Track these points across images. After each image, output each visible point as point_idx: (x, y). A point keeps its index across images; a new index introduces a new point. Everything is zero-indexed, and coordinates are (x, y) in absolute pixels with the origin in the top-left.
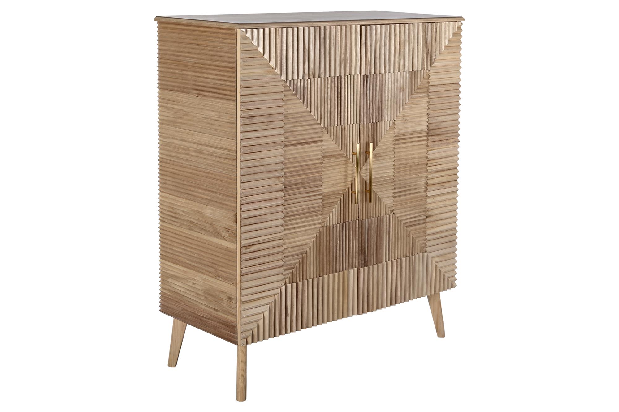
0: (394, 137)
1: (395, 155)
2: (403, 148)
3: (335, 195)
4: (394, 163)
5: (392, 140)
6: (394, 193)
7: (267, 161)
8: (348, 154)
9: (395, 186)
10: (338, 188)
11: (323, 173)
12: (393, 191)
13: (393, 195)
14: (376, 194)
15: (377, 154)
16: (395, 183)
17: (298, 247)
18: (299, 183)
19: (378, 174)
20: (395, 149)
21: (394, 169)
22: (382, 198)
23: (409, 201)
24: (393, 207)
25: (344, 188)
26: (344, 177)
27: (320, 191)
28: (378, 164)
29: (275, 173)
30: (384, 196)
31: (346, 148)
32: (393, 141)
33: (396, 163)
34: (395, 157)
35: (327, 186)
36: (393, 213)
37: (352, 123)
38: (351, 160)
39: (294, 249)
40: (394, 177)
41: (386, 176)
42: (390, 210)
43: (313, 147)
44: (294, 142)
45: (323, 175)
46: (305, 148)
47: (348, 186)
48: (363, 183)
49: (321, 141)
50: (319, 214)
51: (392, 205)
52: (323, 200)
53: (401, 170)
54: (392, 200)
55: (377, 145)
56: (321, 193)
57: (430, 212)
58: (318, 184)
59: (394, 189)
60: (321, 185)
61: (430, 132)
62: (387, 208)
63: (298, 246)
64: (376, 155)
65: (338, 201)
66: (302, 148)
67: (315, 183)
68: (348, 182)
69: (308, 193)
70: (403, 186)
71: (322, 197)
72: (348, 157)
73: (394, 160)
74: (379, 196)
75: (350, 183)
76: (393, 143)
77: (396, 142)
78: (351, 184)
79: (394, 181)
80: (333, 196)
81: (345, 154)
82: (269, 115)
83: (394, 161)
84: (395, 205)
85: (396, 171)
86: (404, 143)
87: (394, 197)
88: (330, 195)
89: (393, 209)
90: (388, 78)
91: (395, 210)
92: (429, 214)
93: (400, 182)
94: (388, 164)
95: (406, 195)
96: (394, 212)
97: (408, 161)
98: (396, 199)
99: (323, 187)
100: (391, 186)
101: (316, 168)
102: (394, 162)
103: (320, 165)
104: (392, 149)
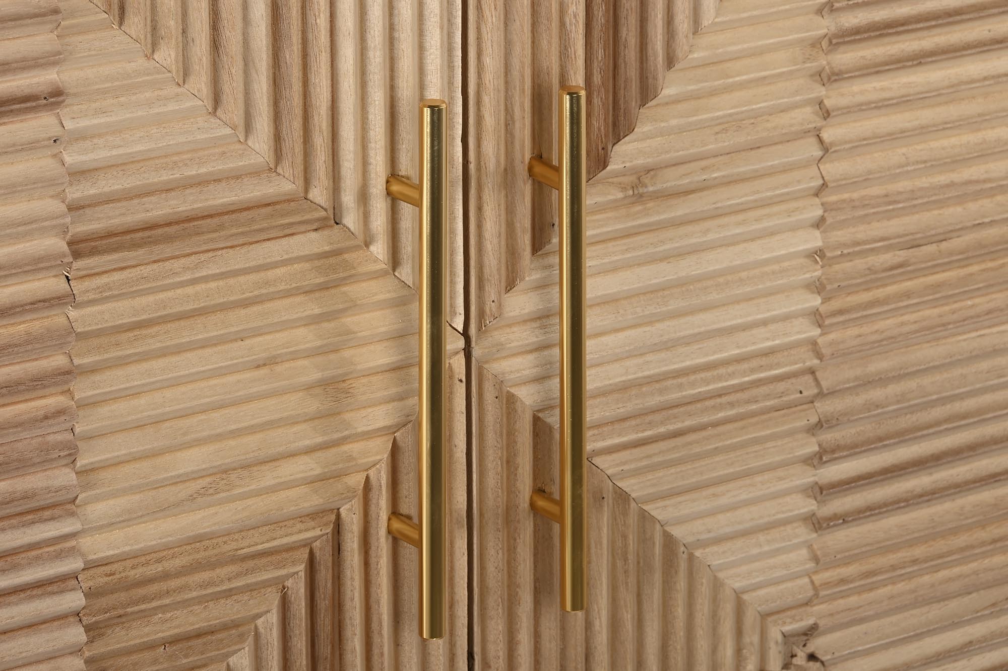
0: (820, 11)
1: (833, 169)
2: (903, 102)
4: (814, 240)
5: (802, 40)
6: (821, 490)
8: (349, 199)
9: (829, 437)
11: (83, 389)
12: (809, 476)
13: (808, 506)
14: (644, 516)
15: (649, 170)
16: (826, 407)
19: (668, 346)
20: (827, 114)
21: (818, 287)
22: (704, 544)
23: (962, 540)
24: (807, 603)
25: (314, 501)
26: (313, 405)
27: (59, 556)
28: (665, 258)
30: (723, 523)
31: (320, 141)
32: (815, 44)
33: (840, 235)
34: (824, 185)
35: (137, 497)
36: (812, 657)
38: (379, 249)
40: (820, 356)
41: (739, 360)
42: (775, 633)
45: (83, 405)
47: (356, 480)
48: (510, 436)
51: (801, 587)
52: (88, 629)
53: (891, 289)
54: (804, 552)
55: (647, 93)
56: (73, 564)
59: (820, 458)
60: (71, 496)
62: (750, 618)
65: (259, 616)
68: (354, 448)
70: (904, 422)
71: (74, 600)
72: (351, 220)
73: (820, 212)
74: (677, 532)
75: (379, 451)
76: (813, 65)
77: (846, 57)
78: (385, 456)
79: (821, 395)
80: (206, 575)
81: (319, 194)
83: (819, 224)
84: (822, 593)
85: (835, 304)
86: (919, 59)
87: (818, 524)
88: (166, 576)
89: (811, 621)
91: (825, 633)
93: (876, 394)
94: (757, 251)
96: (817, 645)
97: (953, 214)
98: (841, 537)
99: (89, 508)
100: (791, 433)
102: (817, 233)
103: (56, 319)
104: (805, 116)
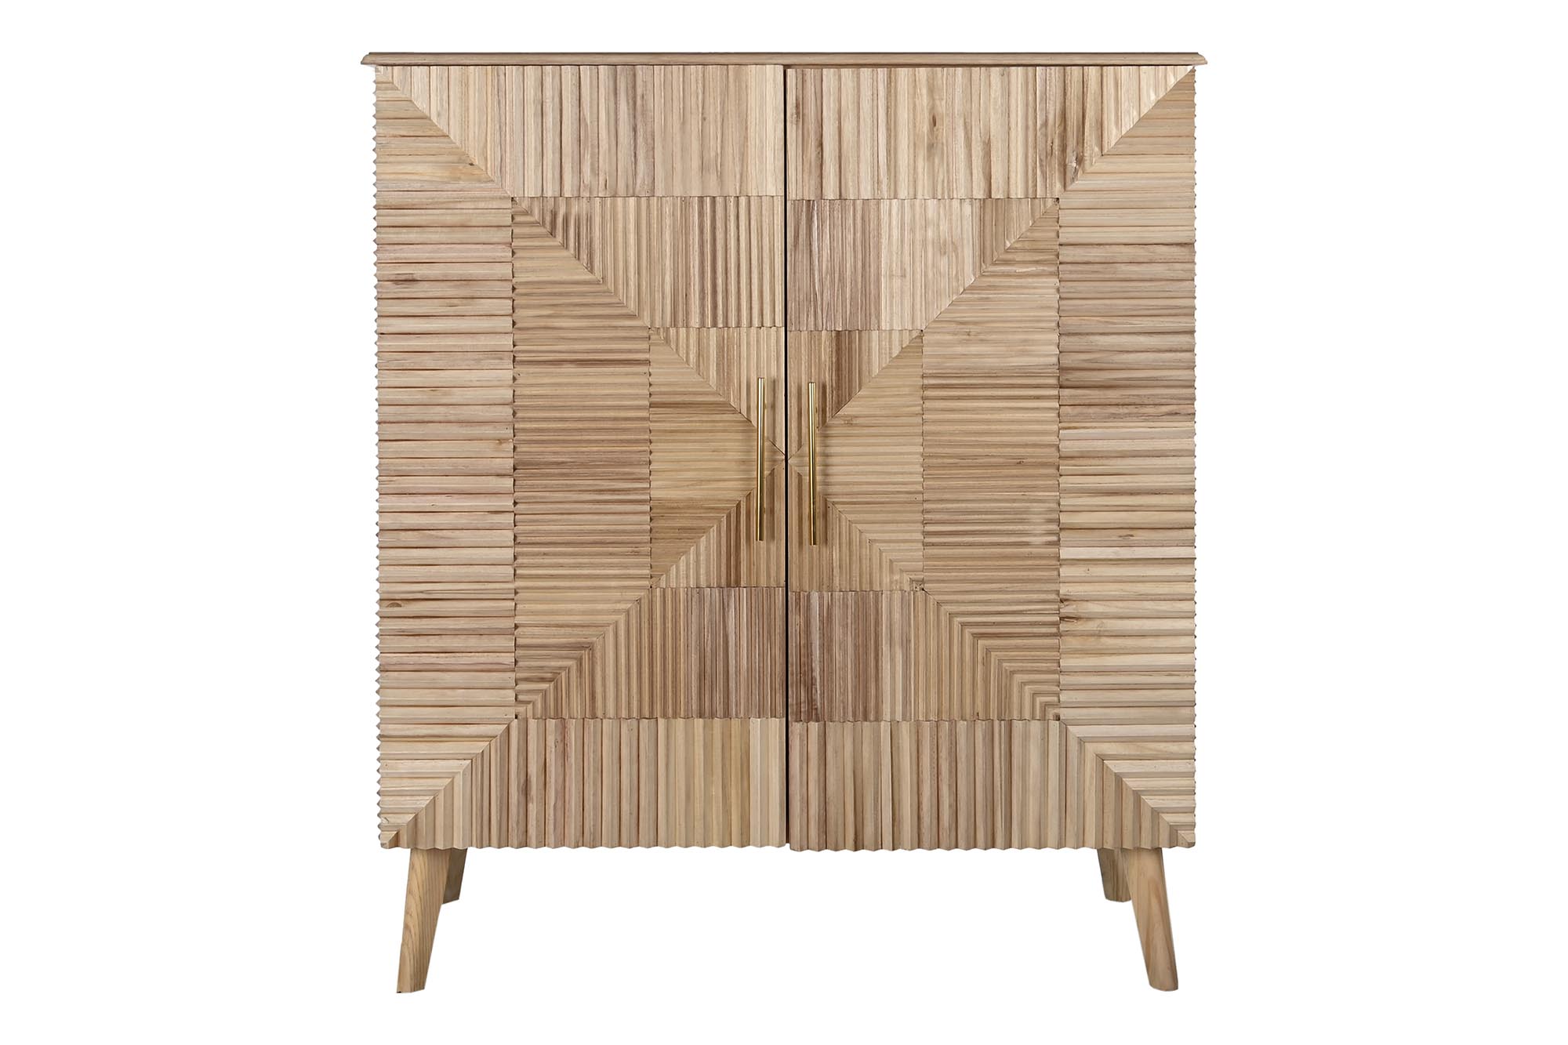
0: (920, 377)
1: (928, 428)
2: (956, 410)
3: (698, 511)
4: (922, 450)
5: (913, 385)
6: (928, 533)
7: (457, 396)
8: (744, 407)
9: (931, 516)
10: (711, 492)
11: (654, 447)
12: (922, 528)
13: (923, 538)
16: (927, 506)
17: (567, 629)
18: (567, 462)
20: (925, 410)
21: (924, 465)
22: (879, 542)
24: (920, 571)
25: (730, 496)
27: (640, 494)
29: (483, 428)
30: (885, 537)
31: (735, 388)
32: (920, 388)
33: (931, 450)
34: (924, 433)
35: (667, 483)
36: (922, 590)
37: (756, 322)
39: (554, 630)
40: (923, 488)
42: (907, 578)
43: (613, 374)
44: (552, 356)
45: (653, 451)
46: (586, 375)
49: (647, 362)
50: (637, 554)
51: (917, 565)
52: (649, 517)
53: (952, 471)
54: (920, 553)
56: (646, 497)
57: (1074, 606)
58: (633, 474)
59: (927, 521)
60: (646, 477)
61: (1065, 377)
62: (896, 571)
63: (568, 626)
64: (850, 422)
65: (710, 528)
66: (578, 375)
67: (627, 470)
69: (601, 491)
71: (646, 508)
72: (744, 413)
73: (922, 441)
74: (866, 535)
76: (920, 394)
77: (932, 393)
79: (927, 501)
80: (692, 511)
81: (733, 404)
82: (467, 281)
83: (922, 445)
84: (930, 568)
85: (931, 472)
86: (962, 398)
87: (926, 544)
88: (679, 508)
89: (921, 577)
90: (891, 215)
92: (1067, 610)
93: (948, 506)
94: (899, 450)
95: (971, 545)
96: (927, 586)
97: (977, 451)
98: (936, 551)
99: (651, 482)
100: (914, 512)
101: (624, 430)
103: (642, 425)
104: (915, 410)
